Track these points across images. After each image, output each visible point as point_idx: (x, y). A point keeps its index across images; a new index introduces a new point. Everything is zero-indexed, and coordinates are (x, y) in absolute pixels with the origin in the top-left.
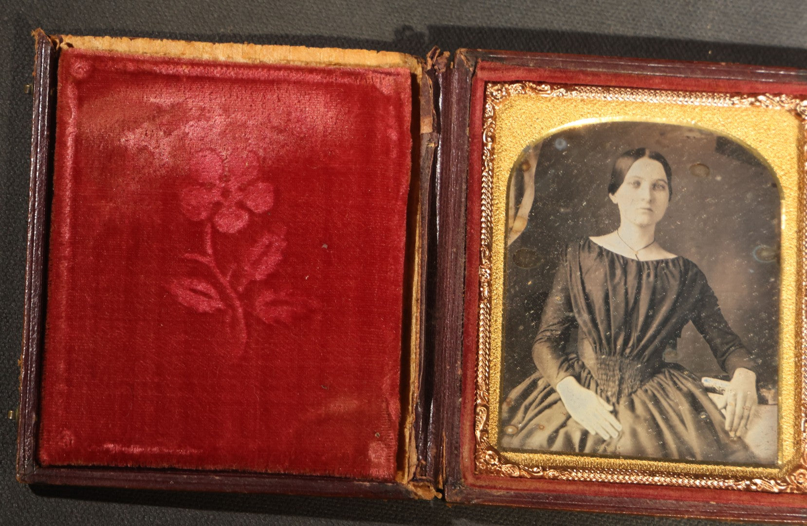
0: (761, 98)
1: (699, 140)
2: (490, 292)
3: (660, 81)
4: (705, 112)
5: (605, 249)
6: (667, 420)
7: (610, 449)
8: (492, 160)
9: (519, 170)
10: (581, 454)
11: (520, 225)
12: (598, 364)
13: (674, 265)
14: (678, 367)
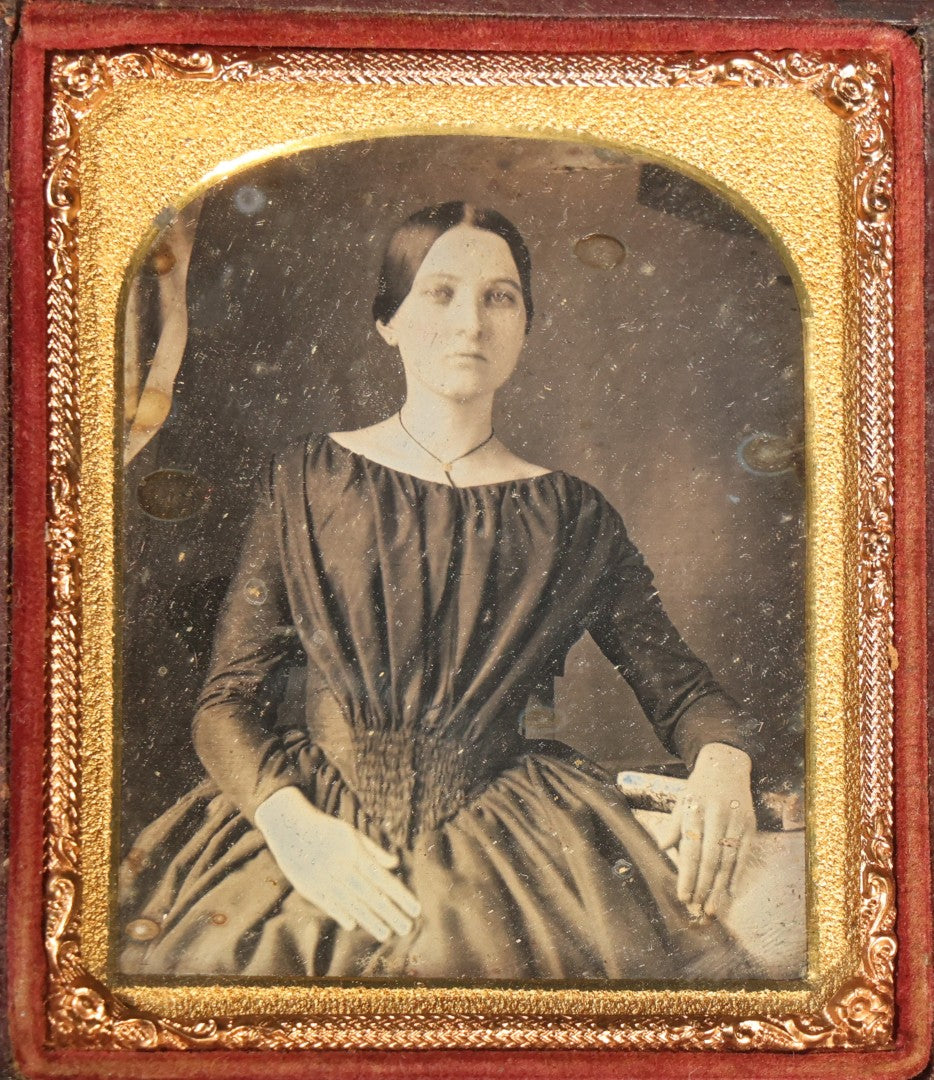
0: (738, 63)
1: (598, 174)
2: (77, 585)
3: (489, 32)
4: (609, 104)
5: (370, 463)
6: (532, 883)
7: (392, 965)
8: (71, 251)
9: (146, 273)
10: (321, 979)
11: (152, 412)
12: (358, 751)
13: (543, 493)
14: (557, 749)
